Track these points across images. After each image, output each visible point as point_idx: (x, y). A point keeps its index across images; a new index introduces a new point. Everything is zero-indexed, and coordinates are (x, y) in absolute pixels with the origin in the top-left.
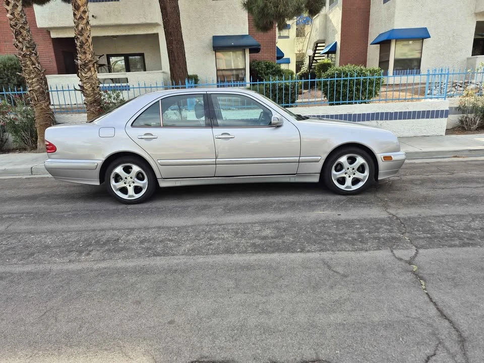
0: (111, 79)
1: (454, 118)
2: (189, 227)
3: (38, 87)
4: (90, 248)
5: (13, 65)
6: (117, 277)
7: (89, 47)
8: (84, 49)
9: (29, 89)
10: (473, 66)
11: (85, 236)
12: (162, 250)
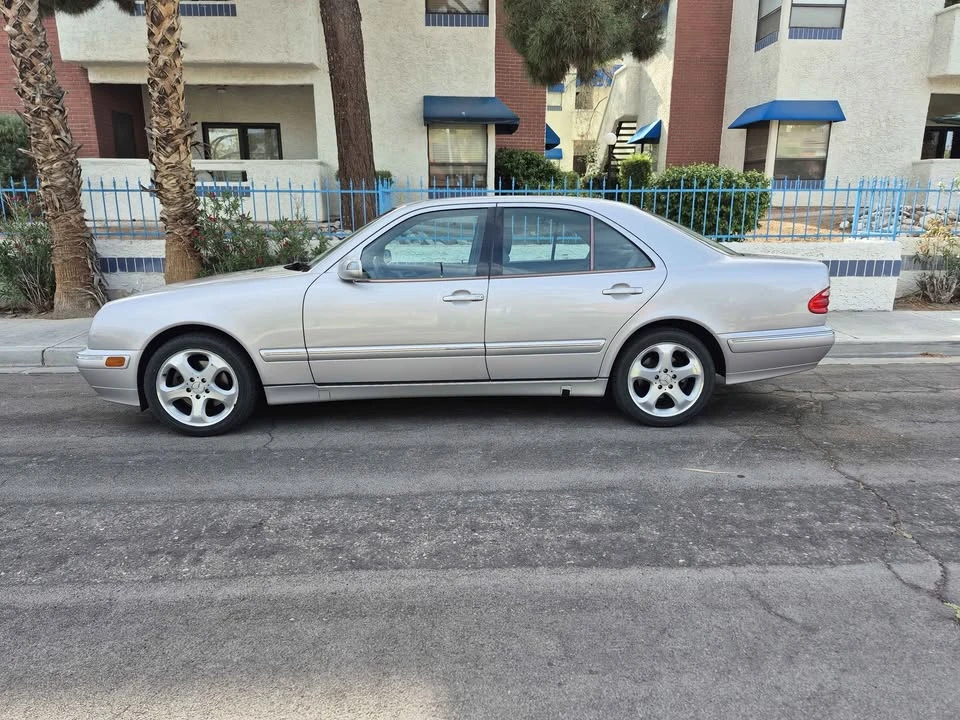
0: (208, 172)
1: (910, 277)
2: (416, 496)
3: (63, 180)
4: (200, 546)
5: (6, 135)
6: (275, 623)
7: (177, 103)
8: (168, 106)
9: (43, 184)
10: (925, 178)
11: (182, 513)
12: (368, 553)
